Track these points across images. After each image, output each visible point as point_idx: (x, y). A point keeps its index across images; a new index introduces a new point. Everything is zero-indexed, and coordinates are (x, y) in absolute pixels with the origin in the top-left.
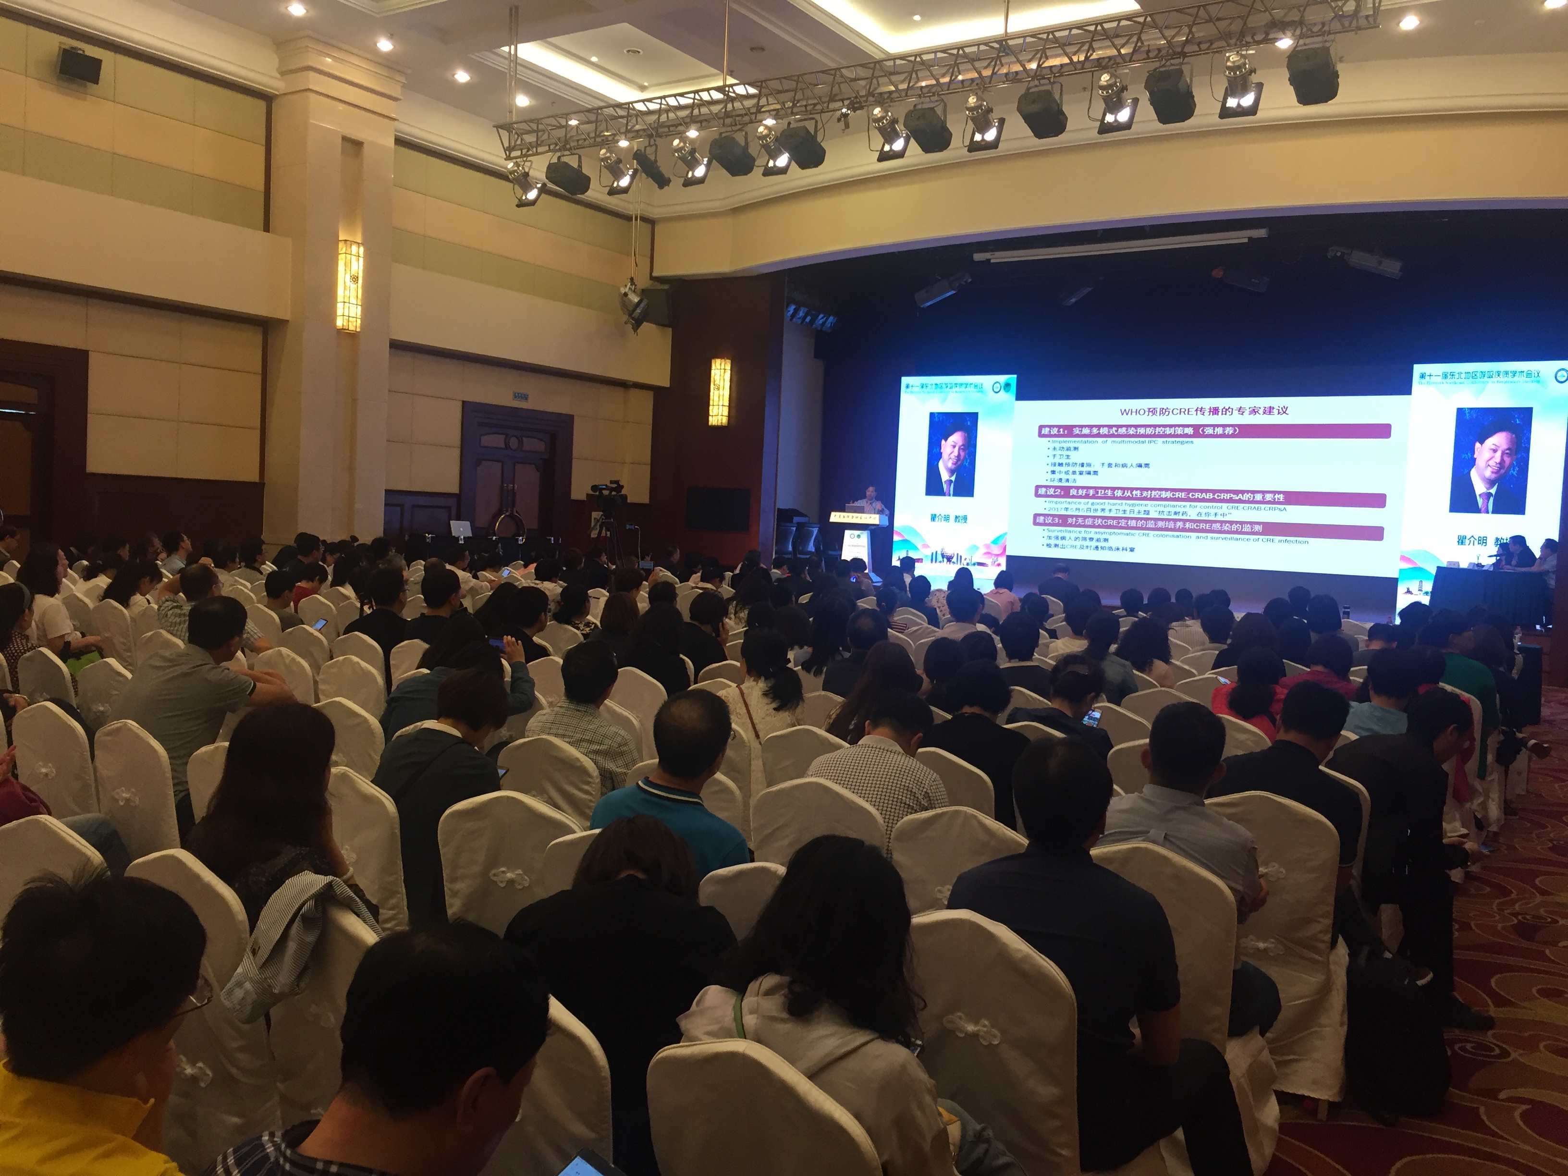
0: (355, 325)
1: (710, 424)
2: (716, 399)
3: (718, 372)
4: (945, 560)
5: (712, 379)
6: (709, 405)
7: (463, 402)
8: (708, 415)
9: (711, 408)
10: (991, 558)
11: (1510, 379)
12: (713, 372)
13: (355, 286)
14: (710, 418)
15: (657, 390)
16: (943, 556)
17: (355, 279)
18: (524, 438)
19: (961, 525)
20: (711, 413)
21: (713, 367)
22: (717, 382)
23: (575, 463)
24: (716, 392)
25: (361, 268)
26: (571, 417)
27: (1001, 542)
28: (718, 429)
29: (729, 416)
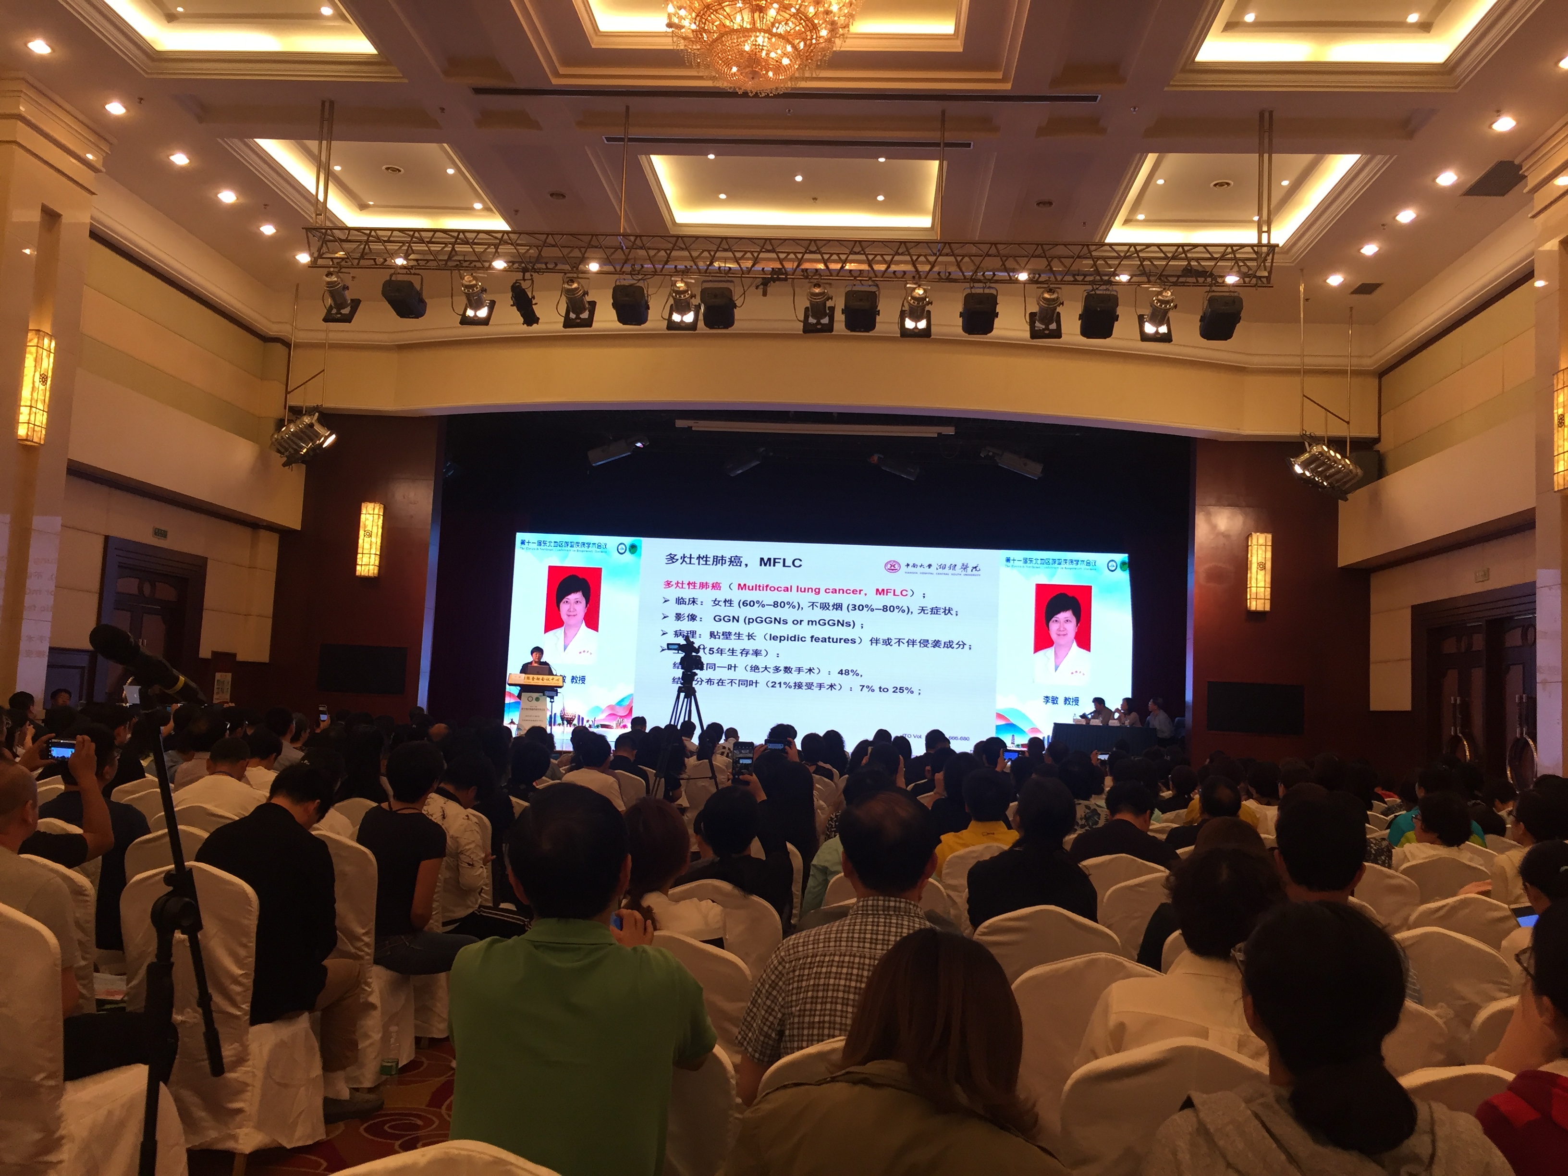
0: (39, 436)
1: (358, 573)
2: (367, 546)
3: (370, 517)
4: (565, 723)
5: (361, 524)
6: (356, 553)
7: (107, 538)
8: (355, 564)
9: (359, 556)
10: (615, 720)
11: (1074, 566)
12: (363, 517)
13: (43, 387)
14: (358, 568)
15: (284, 533)
16: (563, 718)
17: (44, 378)
18: (157, 583)
19: (578, 686)
20: (359, 562)
21: (364, 511)
22: (369, 528)
23: (205, 614)
24: (367, 539)
25: (51, 366)
26: (205, 560)
27: (626, 703)
28: (366, 580)
29: (380, 566)
